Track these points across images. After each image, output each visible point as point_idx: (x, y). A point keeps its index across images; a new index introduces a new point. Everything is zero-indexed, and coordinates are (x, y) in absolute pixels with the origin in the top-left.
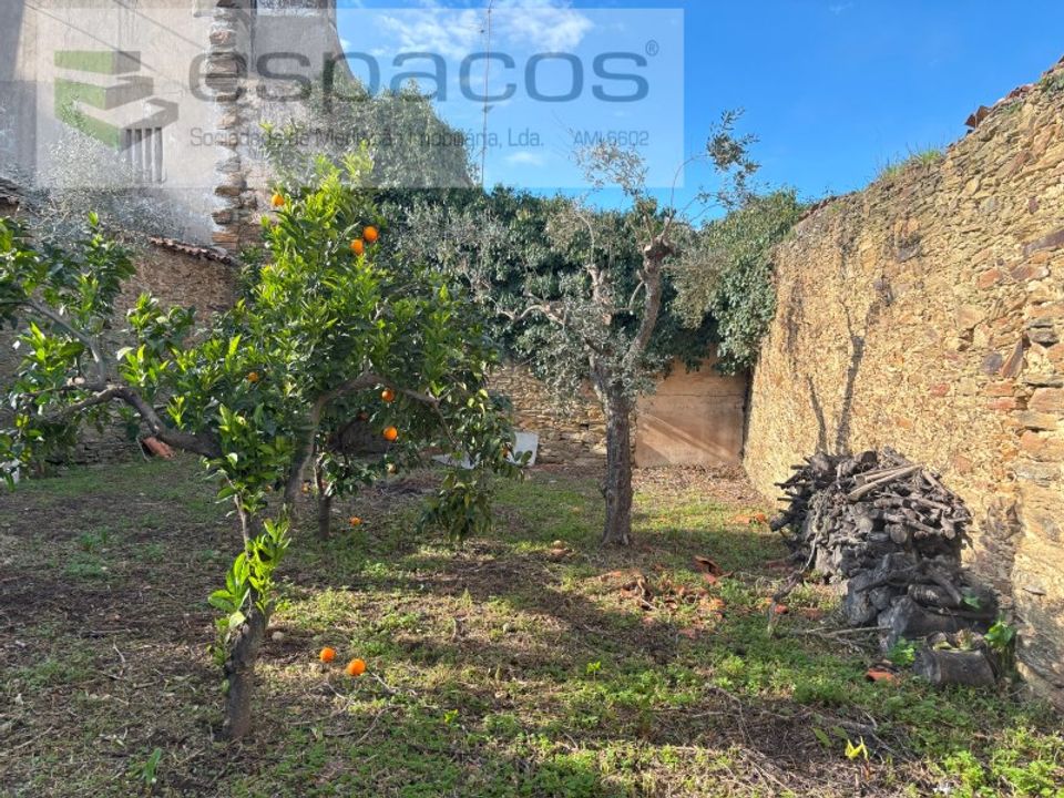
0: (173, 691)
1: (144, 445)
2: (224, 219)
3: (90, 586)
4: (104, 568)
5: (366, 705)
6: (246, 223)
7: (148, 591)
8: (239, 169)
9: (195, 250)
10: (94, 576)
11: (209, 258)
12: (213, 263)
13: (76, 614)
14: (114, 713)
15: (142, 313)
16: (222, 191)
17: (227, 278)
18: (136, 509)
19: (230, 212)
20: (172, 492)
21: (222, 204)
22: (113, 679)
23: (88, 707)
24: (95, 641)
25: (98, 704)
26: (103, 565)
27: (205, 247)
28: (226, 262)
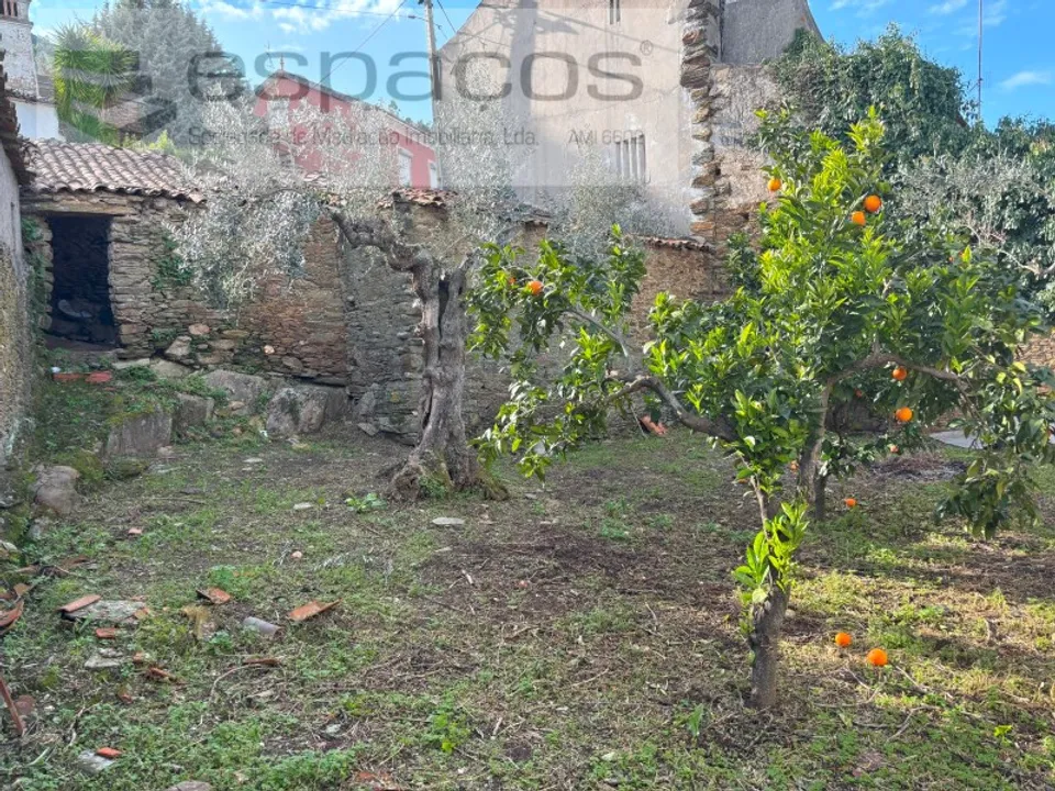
0: (702, 653)
1: (642, 423)
2: (701, 209)
3: (617, 547)
4: (627, 533)
5: (893, 700)
6: (721, 210)
7: (664, 556)
8: (713, 158)
9: (677, 242)
10: (621, 539)
11: (689, 248)
12: (693, 253)
13: (613, 572)
14: (655, 665)
15: (662, 310)
16: (698, 182)
17: (706, 265)
18: (642, 481)
19: (707, 201)
20: (671, 467)
21: (698, 195)
22: (650, 634)
23: (634, 656)
24: (629, 597)
25: (641, 655)
26: (625, 530)
27: (685, 238)
28: (704, 249)
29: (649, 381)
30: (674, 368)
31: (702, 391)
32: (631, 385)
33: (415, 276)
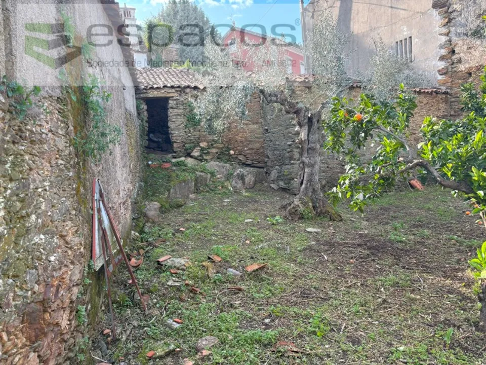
0: (449, 301)
1: (410, 184)
2: (443, 72)
3: (400, 246)
4: (404, 239)
6: (455, 71)
7: (425, 251)
8: (451, 45)
9: (430, 91)
10: (401, 242)
11: (437, 93)
12: (439, 95)
13: (398, 258)
14: (423, 305)
15: (429, 126)
16: (442, 58)
17: (446, 101)
18: (411, 213)
19: (447, 68)
20: (427, 206)
21: (442, 65)
22: (420, 290)
23: (413, 300)
24: (407, 271)
25: (416, 300)
26: (403, 237)
27: (435, 88)
28: (446, 93)
29: (421, 162)
30: (436, 155)
31: (452, 167)
32: (411, 165)
33: (296, 116)
